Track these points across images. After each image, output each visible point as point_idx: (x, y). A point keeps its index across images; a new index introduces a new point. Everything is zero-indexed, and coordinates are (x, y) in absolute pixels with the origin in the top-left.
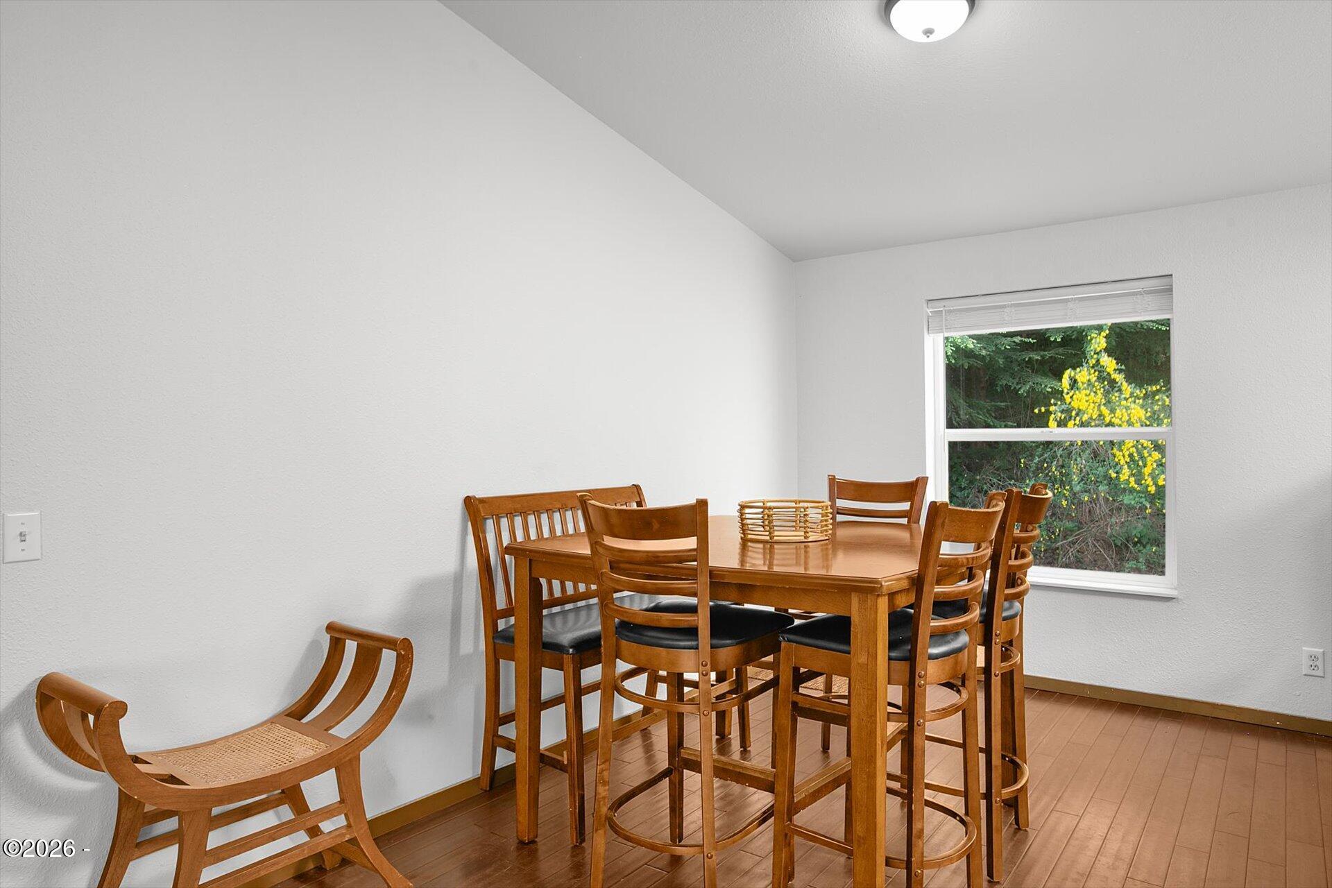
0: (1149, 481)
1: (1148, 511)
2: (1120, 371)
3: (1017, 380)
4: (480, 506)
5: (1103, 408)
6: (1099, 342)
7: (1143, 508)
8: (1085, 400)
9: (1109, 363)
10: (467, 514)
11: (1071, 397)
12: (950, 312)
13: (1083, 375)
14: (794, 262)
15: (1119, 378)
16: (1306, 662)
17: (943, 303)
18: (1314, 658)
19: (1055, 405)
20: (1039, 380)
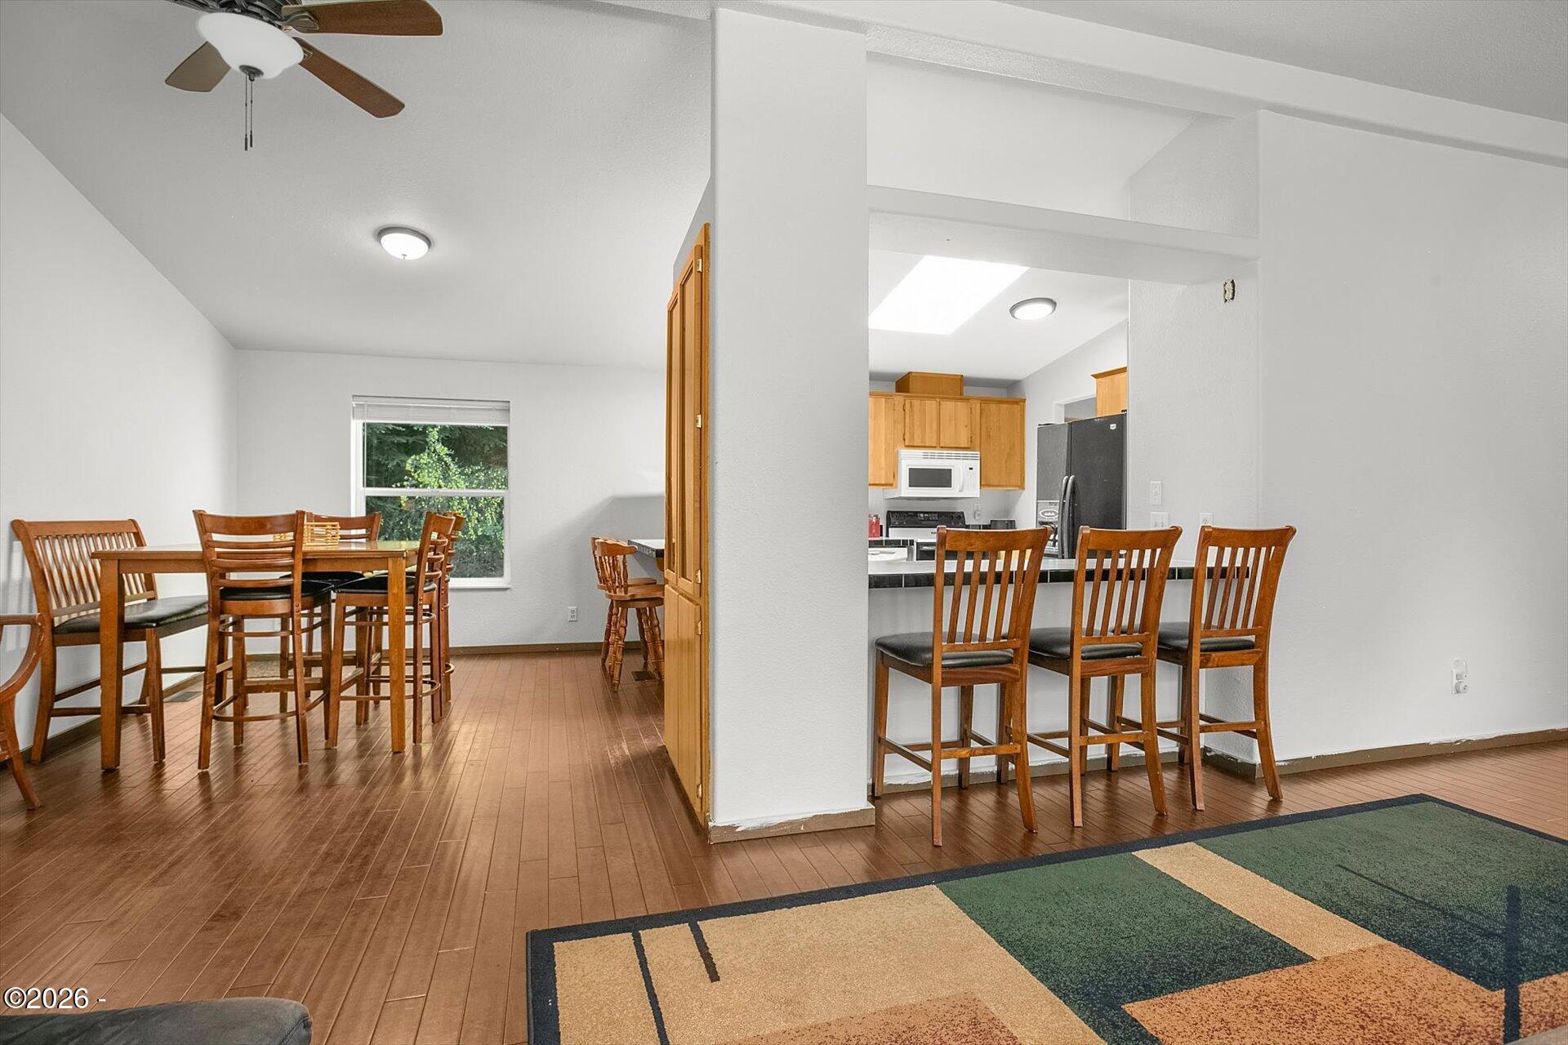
0: (472, 532)
1: (475, 554)
2: (450, 455)
3: (385, 457)
4: (30, 528)
5: (440, 481)
6: (434, 435)
7: (471, 552)
8: (429, 476)
9: (443, 450)
10: (13, 534)
11: (418, 474)
12: (369, 405)
13: (424, 458)
14: (236, 349)
15: (448, 460)
16: (570, 614)
17: (366, 399)
18: (573, 611)
19: (407, 480)
20: (403, 458)
